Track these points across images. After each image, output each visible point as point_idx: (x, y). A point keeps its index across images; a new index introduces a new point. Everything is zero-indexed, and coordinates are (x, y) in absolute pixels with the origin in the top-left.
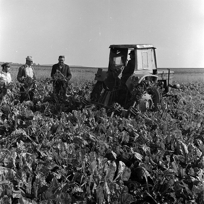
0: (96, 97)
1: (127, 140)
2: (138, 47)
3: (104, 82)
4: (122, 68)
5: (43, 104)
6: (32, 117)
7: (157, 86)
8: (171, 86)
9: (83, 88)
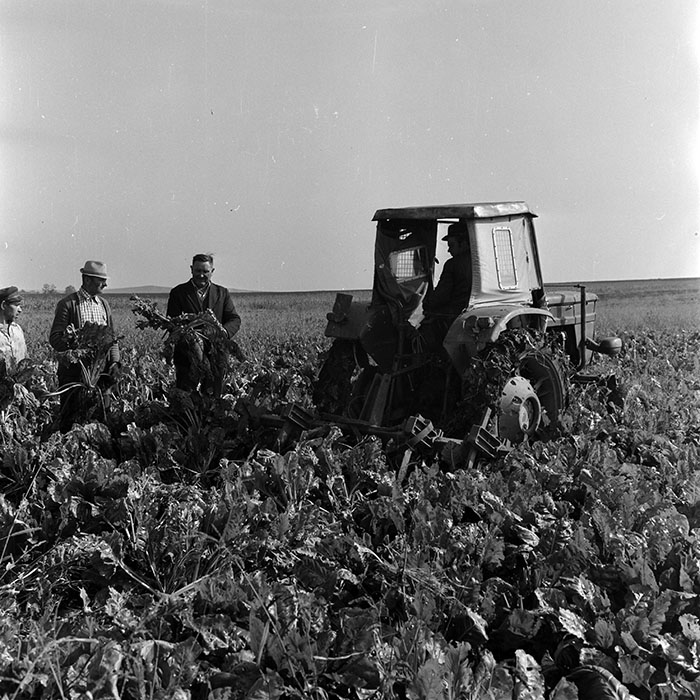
0: (336, 398)
1: (498, 558)
2: (479, 211)
3: (363, 343)
4: (420, 289)
5: (148, 433)
6: (124, 487)
7: (553, 347)
8: (591, 346)
9: (266, 364)
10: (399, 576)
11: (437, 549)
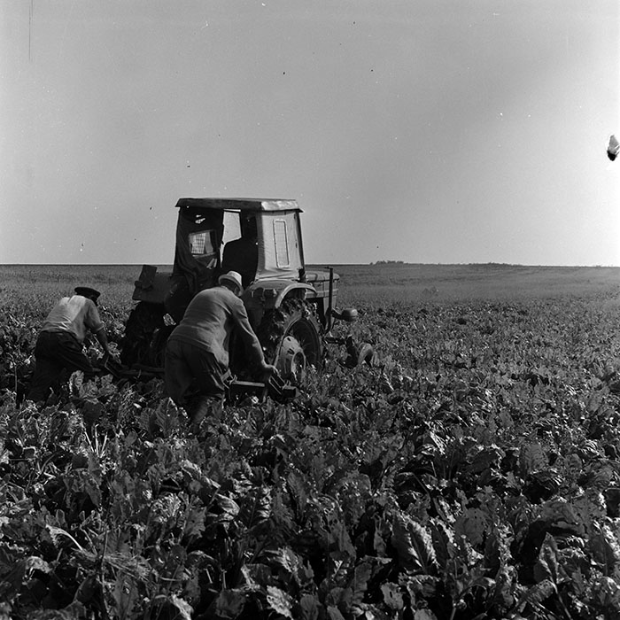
1: (199, 529)
4: (211, 264)
8: (336, 316)
10: (98, 564)
11: (137, 526)
